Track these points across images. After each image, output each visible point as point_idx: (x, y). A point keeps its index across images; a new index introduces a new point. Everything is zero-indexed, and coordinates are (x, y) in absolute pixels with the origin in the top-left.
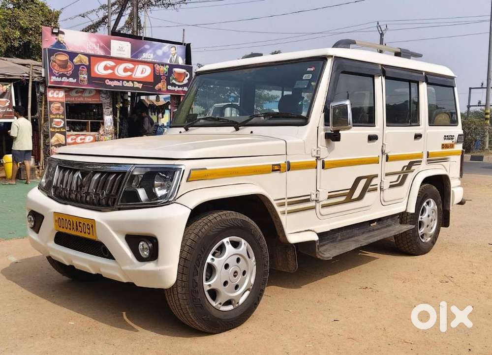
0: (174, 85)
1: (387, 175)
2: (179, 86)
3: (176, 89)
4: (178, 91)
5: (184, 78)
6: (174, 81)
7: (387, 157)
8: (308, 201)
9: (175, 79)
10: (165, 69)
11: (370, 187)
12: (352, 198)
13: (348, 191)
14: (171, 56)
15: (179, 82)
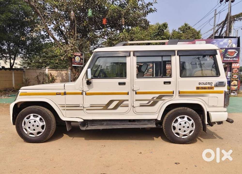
0: (228, 58)
1: (136, 100)
2: (231, 58)
3: (229, 59)
4: (230, 61)
5: (235, 54)
6: (228, 56)
7: (136, 92)
8: (79, 106)
9: (229, 55)
10: (223, 50)
11: (122, 105)
12: (108, 108)
13: (105, 105)
14: (228, 44)
15: (231, 56)
